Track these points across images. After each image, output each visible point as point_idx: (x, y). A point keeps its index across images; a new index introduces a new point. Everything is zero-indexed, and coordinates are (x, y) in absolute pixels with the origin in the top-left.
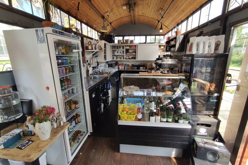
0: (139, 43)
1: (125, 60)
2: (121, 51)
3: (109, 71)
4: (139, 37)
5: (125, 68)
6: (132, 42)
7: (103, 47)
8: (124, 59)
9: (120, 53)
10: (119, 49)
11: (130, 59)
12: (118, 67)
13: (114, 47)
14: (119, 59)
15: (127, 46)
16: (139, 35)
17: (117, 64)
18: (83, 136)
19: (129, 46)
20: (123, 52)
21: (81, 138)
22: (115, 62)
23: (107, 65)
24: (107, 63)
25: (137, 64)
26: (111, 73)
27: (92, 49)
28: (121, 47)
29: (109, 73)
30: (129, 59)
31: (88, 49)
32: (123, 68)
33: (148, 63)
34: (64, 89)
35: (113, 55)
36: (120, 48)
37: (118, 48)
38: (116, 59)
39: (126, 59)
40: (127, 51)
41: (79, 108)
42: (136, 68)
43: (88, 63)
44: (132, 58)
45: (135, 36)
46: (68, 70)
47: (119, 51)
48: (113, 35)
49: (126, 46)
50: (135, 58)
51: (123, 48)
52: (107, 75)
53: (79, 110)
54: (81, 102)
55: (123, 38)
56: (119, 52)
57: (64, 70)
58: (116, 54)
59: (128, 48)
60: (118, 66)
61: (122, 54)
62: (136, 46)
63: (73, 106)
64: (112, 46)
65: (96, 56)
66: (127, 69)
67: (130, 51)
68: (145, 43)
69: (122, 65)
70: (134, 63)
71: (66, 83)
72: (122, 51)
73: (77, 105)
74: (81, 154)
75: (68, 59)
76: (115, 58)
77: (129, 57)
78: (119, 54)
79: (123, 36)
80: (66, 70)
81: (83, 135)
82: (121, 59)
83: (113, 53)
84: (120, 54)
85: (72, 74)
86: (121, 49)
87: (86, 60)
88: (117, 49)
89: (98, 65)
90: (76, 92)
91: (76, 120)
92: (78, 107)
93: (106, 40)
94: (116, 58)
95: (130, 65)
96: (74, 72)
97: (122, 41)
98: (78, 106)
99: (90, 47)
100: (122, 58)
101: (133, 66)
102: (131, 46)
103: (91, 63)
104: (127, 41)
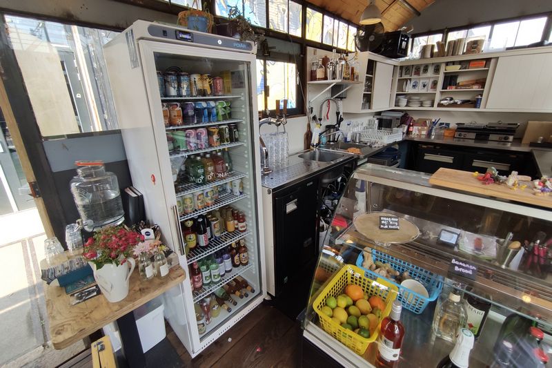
0: (508, 49)
1: (435, 108)
2: (426, 81)
3: (373, 140)
4: (515, 24)
5: (429, 134)
6: (475, 45)
7: (361, 70)
8: (432, 106)
9: (424, 86)
10: (422, 75)
11: (455, 105)
12: (408, 128)
13: (405, 69)
14: (415, 107)
15: (454, 63)
16: (516, 15)
17: (405, 119)
18: (246, 300)
19: (460, 63)
20: (435, 84)
21: (241, 302)
22: (400, 115)
23: (377, 122)
24: (379, 117)
25: (482, 122)
26: (376, 145)
27: (326, 78)
28: (431, 70)
29: (370, 146)
30: (449, 106)
31: (315, 79)
32: (424, 133)
33: (529, 122)
34: (202, 184)
35: (397, 95)
36: (426, 70)
37: (417, 73)
38: (407, 106)
39: (440, 105)
40: (450, 80)
41: (245, 231)
42: (473, 135)
43: (312, 116)
44: (465, 103)
45: (493, 22)
46: (215, 137)
47: (421, 81)
48: (405, 31)
49: (447, 64)
50: (475, 103)
51: (437, 70)
52: (357, 151)
53: (244, 235)
54: (251, 218)
55: (445, 39)
56: (418, 86)
57: (204, 137)
58: (409, 89)
59: (456, 68)
60: (409, 126)
61: (431, 91)
62: (488, 60)
63: (231, 225)
64: (401, 67)
65: (341, 98)
66: (438, 136)
67: (460, 80)
68: (540, 44)
69: (424, 123)
70: (467, 121)
71: (210, 169)
72: (432, 80)
73: (241, 225)
74: (230, 340)
75: (220, 107)
76: (404, 101)
77: (452, 99)
78: (420, 90)
79: (445, 31)
80: (210, 134)
81: (247, 295)
82: (421, 106)
83: (400, 88)
84: (424, 91)
85: (227, 146)
86: (430, 73)
87: (308, 106)
88: (414, 77)
89: (340, 121)
90: (238, 194)
91: (236, 258)
92: (243, 229)
93: (376, 50)
94: (408, 102)
95: (453, 125)
96: (237, 140)
97: (436, 50)
98: (243, 227)
99: (320, 74)
100: (429, 103)
101: (461, 128)
102: (469, 61)
103: (324, 114)
104: (455, 45)
